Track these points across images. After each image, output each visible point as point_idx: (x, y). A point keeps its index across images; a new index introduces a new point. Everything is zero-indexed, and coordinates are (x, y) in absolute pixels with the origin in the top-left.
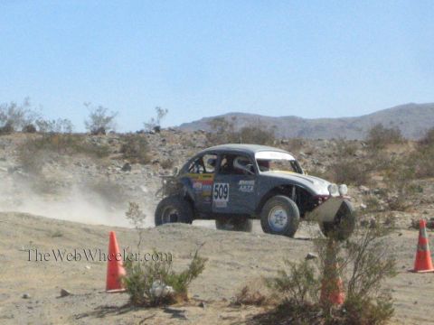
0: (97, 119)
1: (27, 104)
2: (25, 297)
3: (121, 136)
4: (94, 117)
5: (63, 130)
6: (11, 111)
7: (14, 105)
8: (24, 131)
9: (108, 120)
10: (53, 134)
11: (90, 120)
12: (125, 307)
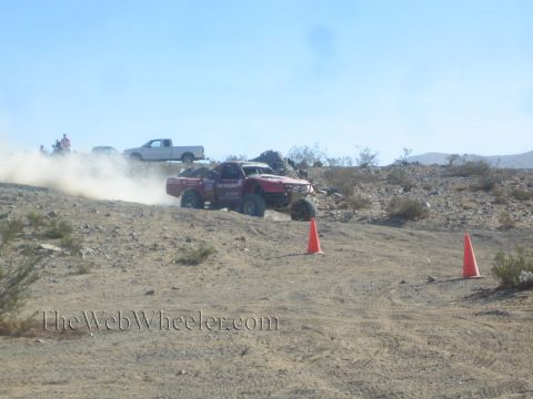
0: (365, 157)
1: (317, 147)
2: (403, 282)
3: (383, 168)
4: (362, 155)
5: (346, 165)
6: (305, 151)
7: (307, 148)
8: (314, 166)
9: (373, 157)
10: (339, 168)
11: (359, 157)
12: (498, 289)
